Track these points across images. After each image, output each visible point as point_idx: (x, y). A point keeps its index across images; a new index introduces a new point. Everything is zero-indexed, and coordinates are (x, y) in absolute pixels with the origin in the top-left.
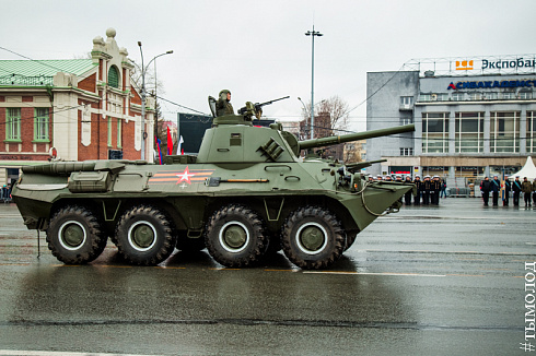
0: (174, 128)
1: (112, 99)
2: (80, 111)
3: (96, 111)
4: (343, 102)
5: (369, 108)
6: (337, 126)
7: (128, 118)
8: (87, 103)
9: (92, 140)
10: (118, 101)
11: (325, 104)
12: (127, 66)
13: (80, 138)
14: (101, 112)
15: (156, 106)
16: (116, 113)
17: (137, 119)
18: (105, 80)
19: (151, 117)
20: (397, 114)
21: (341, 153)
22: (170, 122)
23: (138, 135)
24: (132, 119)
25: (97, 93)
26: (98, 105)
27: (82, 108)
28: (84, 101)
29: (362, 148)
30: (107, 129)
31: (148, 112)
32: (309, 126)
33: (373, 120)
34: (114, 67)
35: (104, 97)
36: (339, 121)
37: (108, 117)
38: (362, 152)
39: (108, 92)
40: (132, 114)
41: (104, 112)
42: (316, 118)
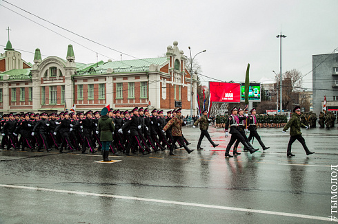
0: (207, 90)
1: (176, 76)
2: (161, 83)
3: (168, 82)
4: (298, 72)
5: (314, 75)
6: (295, 85)
7: (184, 85)
8: (164, 78)
9: (167, 97)
10: (179, 77)
11: (288, 73)
12: (183, 59)
13: (161, 96)
15: (198, 78)
16: (178, 83)
17: (188, 85)
18: (173, 67)
19: (195, 84)
20: (331, 77)
21: (298, 100)
22: (205, 86)
23: (189, 93)
24: (186, 85)
25: (169, 73)
26: (170, 80)
27: (162, 81)
29: (310, 97)
30: (174, 91)
31: (194, 82)
32: (279, 86)
33: (317, 81)
34: (177, 60)
35: (172, 75)
36: (296, 82)
37: (174, 85)
38: (310, 99)
39: (175, 72)
40: (186, 83)
41: (172, 83)
42: (283, 81)
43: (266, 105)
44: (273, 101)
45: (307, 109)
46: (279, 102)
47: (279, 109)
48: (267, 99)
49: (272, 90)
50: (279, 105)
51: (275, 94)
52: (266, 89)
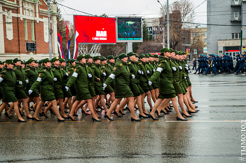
0: (71, 25)
1: (26, 6)
2: (4, 16)
3: (15, 15)
4: (189, 2)
5: (209, 6)
6: (186, 20)
7: (38, 19)
8: (9, 9)
9: (14, 36)
10: (31, 7)
11: (176, 4)
13: (5, 35)
14: (19, 15)
15: (58, 10)
16: (30, 16)
17: (45, 20)
19: (55, 18)
20: (229, 8)
21: (189, 39)
22: (68, 22)
23: (46, 31)
24: (41, 20)
25: (15, 3)
26: (17, 12)
27: (5, 13)
28: (7, 8)
29: (204, 35)
30: (24, 28)
31: (53, 15)
32: (166, 20)
33: (212, 14)
35: (21, 5)
36: (187, 16)
37: (24, 19)
38: (203, 38)
39: (24, 1)
40: (41, 17)
41: (21, 16)
42: (171, 15)
43: (149, 47)
44: (158, 41)
45: (200, 51)
46: (166, 42)
48: (151, 38)
49: (157, 27)
51: (161, 33)
52: (149, 25)
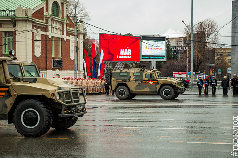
1: (54, 25)
2: (33, 34)
3: (44, 33)
4: (214, 23)
5: (233, 27)
6: (210, 40)
7: (65, 37)
8: (38, 27)
9: (42, 53)
10: (59, 26)
11: (201, 24)
12: (65, 2)
13: (33, 52)
14: (47, 33)
15: (84, 28)
16: (57, 34)
17: (72, 38)
18: (50, 12)
19: (81, 37)
21: (213, 59)
22: (93, 40)
23: (72, 49)
25: (44, 21)
27: (35, 31)
28: (36, 26)
29: (228, 55)
30: (52, 45)
31: (79, 33)
32: (190, 40)
33: (236, 35)
34: (55, 3)
35: (49, 24)
36: (211, 36)
37: (52, 37)
38: (228, 58)
39: (52, 20)
40: (68, 35)
41: (49, 34)
42: (195, 35)
43: (173, 66)
44: (182, 61)
45: (224, 72)
46: (190, 61)
47: (189, 71)
48: (175, 58)
49: (181, 47)
50: (190, 66)
51: (185, 52)
52: (173, 44)
